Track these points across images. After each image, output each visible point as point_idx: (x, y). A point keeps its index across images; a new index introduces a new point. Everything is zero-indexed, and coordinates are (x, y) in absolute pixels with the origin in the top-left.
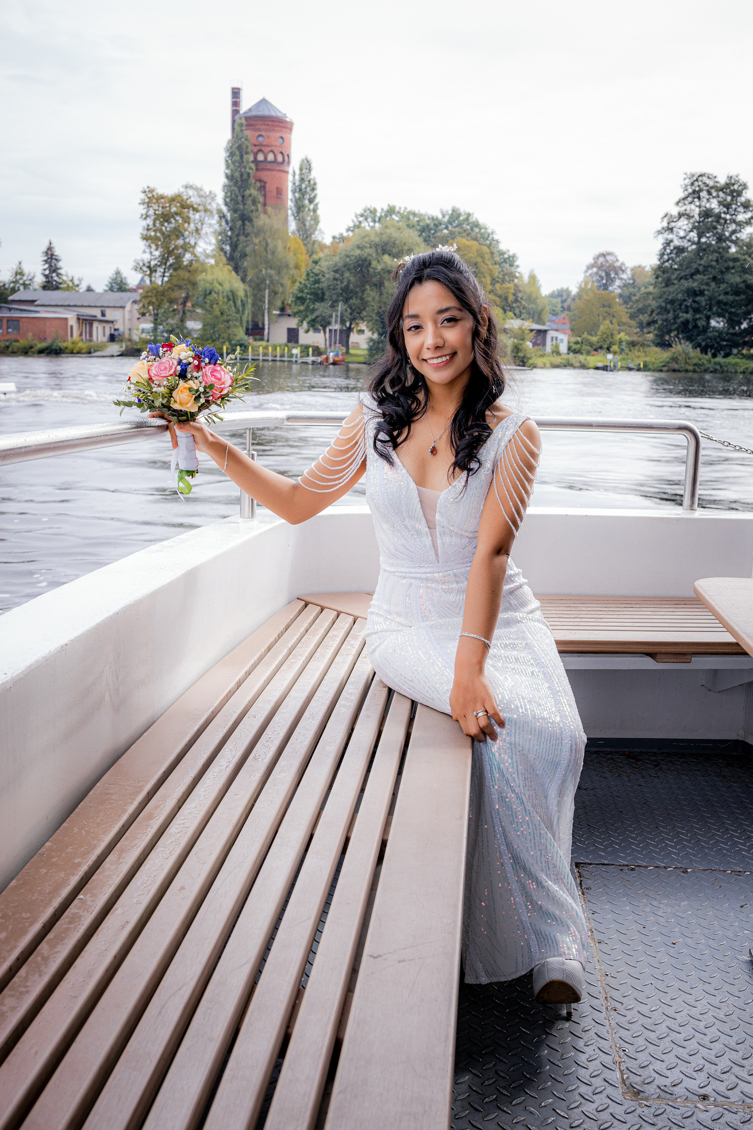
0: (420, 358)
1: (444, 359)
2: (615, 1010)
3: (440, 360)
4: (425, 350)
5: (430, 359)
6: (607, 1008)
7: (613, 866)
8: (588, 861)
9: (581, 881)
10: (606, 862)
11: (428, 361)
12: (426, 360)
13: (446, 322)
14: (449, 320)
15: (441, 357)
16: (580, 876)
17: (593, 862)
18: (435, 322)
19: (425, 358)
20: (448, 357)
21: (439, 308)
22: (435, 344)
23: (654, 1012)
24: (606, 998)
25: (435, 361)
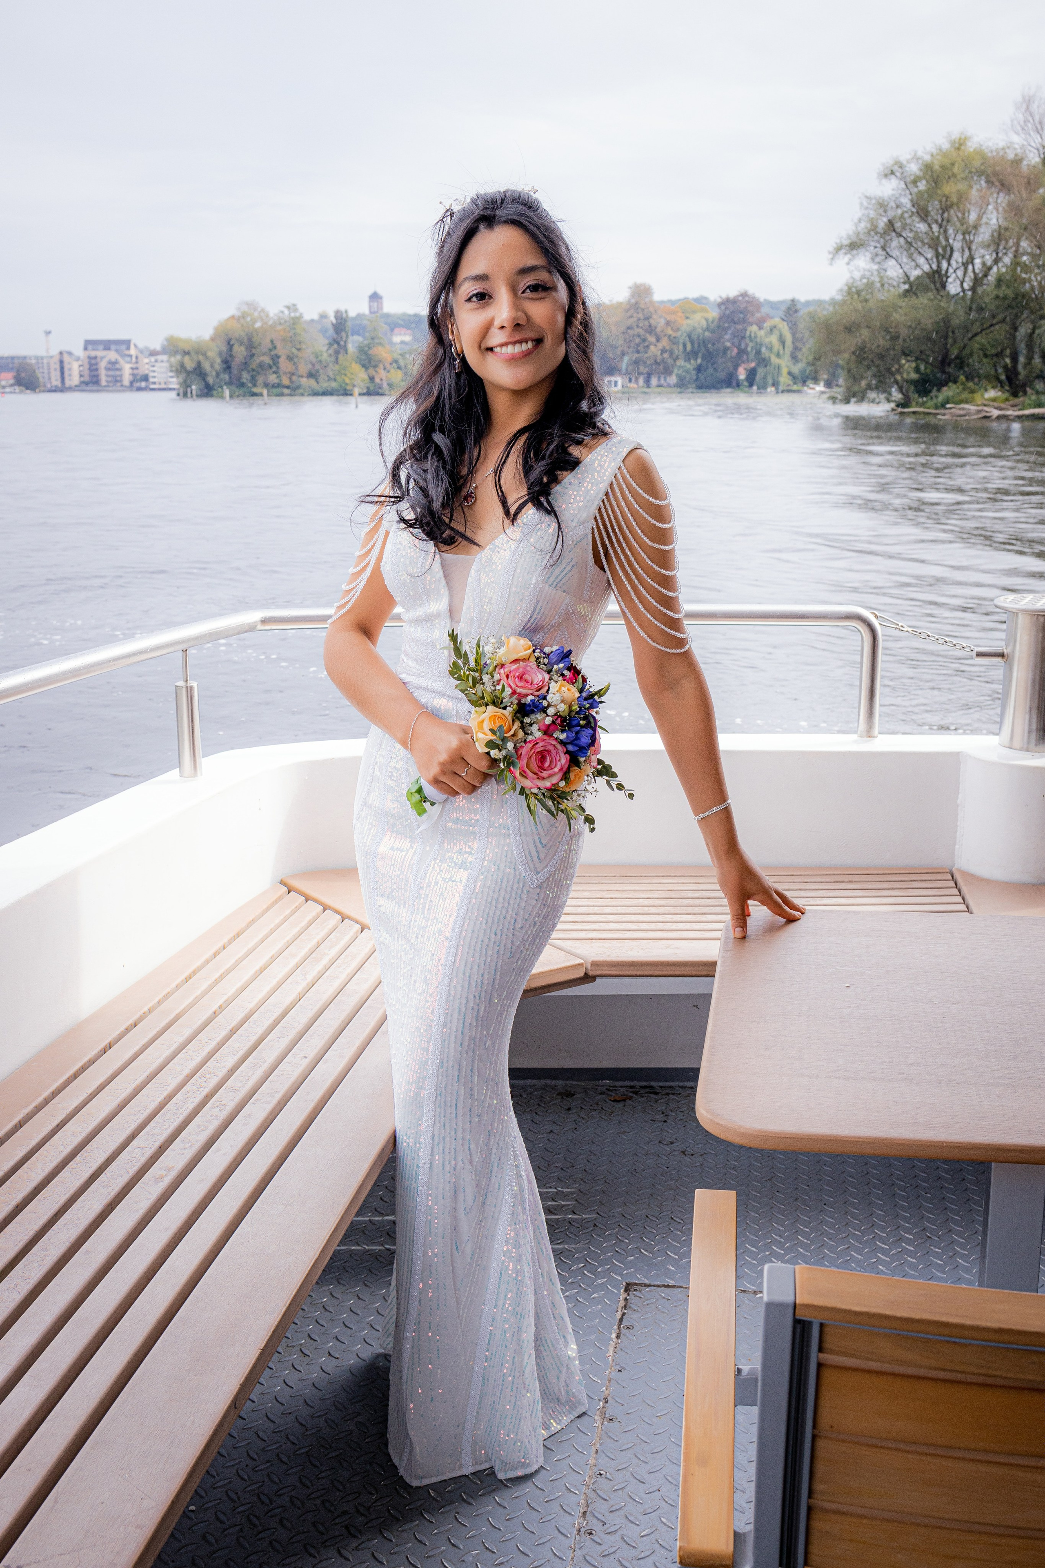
0: (483, 346)
1: (524, 347)
2: (590, 1534)
3: (517, 349)
4: (494, 330)
5: (501, 345)
6: (579, 1531)
7: (680, 1290)
8: (646, 1282)
9: (624, 1314)
10: (672, 1283)
11: (495, 350)
12: (490, 349)
13: (528, 290)
14: (535, 288)
15: (520, 342)
16: (625, 1307)
17: (652, 1283)
18: (513, 289)
19: (490, 345)
20: (530, 345)
21: (521, 265)
22: (514, 319)
23: (645, 1538)
24: (585, 1513)
25: (510, 350)
